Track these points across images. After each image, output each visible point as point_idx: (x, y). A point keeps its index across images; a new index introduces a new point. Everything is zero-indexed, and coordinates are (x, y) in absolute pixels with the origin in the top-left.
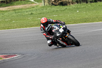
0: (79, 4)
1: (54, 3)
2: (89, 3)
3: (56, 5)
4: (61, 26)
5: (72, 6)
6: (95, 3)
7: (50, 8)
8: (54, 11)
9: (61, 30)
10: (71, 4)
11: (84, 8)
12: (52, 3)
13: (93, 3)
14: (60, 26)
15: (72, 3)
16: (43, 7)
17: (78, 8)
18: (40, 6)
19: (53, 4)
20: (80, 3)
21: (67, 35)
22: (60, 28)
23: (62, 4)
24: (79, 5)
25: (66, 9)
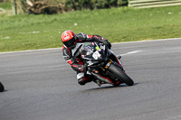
0: (78, 11)
1: (33, 9)
2: (95, 9)
3: (36, 14)
4: (97, 48)
5: (65, 15)
6: (106, 10)
7: (25, 18)
8: (33, 24)
9: (97, 56)
10: (64, 12)
11: (86, 18)
12: (30, 10)
13: (102, 10)
14: (95, 46)
15: (66, 10)
16: (14, 17)
17: (76, 20)
18: (9, 15)
19: (31, 12)
20: (80, 10)
21: (108, 65)
22: (95, 51)
23: (48, 11)
24: (77, 14)
25: (55, 20)
